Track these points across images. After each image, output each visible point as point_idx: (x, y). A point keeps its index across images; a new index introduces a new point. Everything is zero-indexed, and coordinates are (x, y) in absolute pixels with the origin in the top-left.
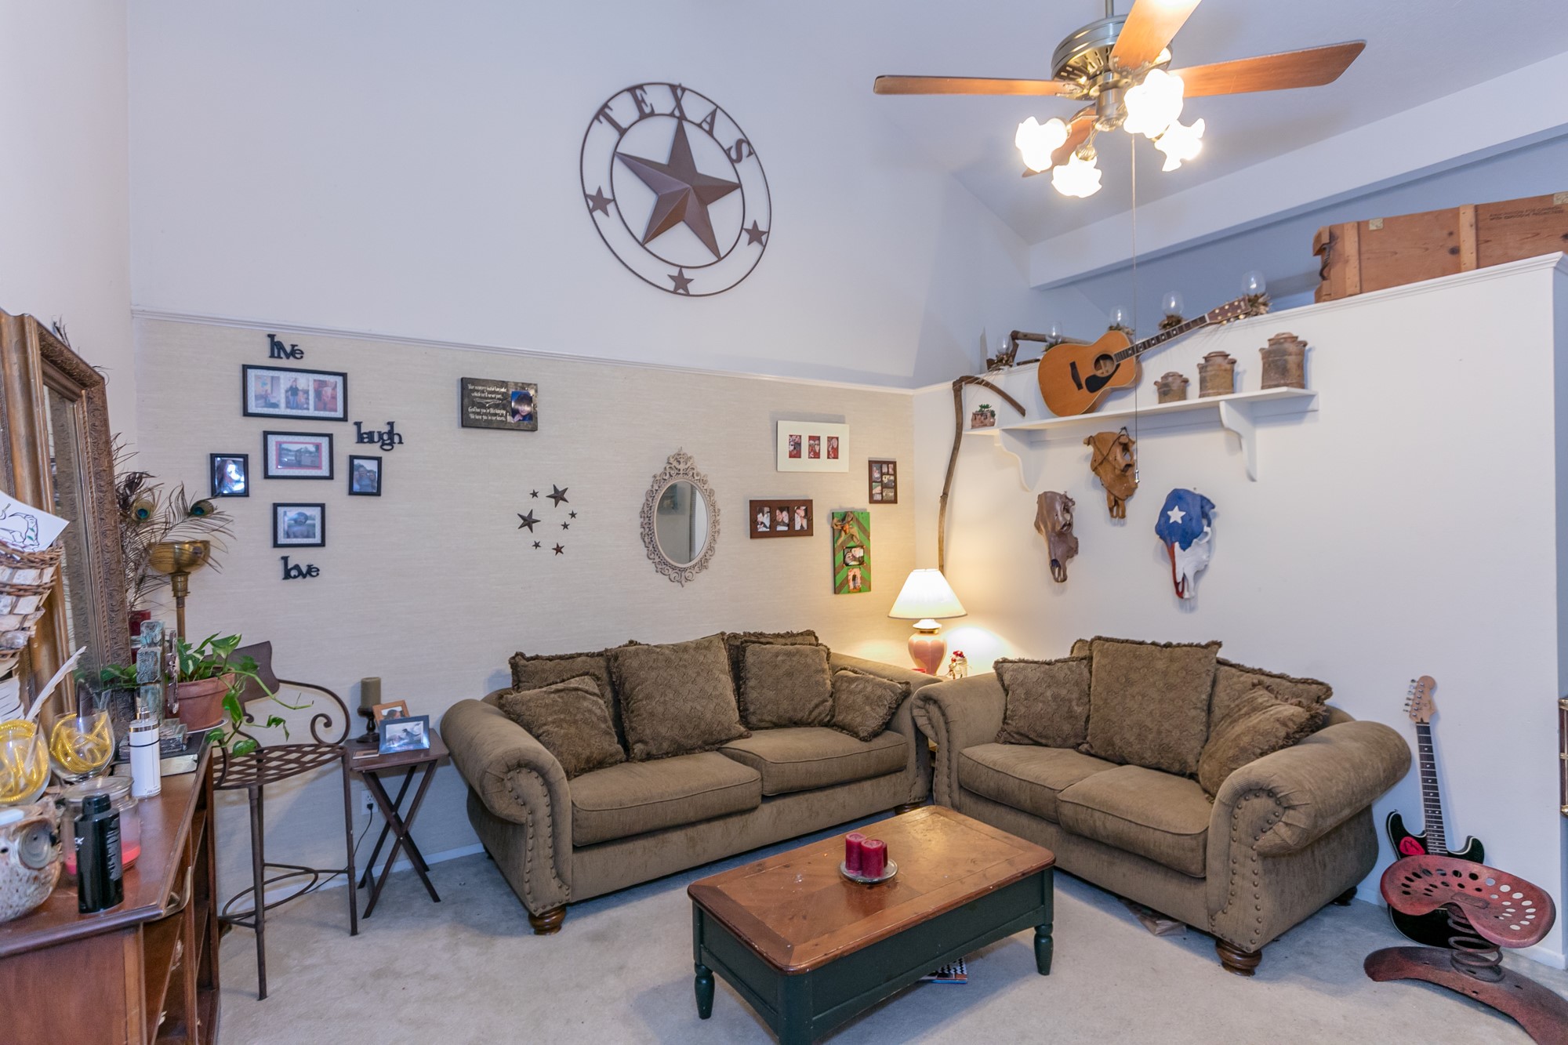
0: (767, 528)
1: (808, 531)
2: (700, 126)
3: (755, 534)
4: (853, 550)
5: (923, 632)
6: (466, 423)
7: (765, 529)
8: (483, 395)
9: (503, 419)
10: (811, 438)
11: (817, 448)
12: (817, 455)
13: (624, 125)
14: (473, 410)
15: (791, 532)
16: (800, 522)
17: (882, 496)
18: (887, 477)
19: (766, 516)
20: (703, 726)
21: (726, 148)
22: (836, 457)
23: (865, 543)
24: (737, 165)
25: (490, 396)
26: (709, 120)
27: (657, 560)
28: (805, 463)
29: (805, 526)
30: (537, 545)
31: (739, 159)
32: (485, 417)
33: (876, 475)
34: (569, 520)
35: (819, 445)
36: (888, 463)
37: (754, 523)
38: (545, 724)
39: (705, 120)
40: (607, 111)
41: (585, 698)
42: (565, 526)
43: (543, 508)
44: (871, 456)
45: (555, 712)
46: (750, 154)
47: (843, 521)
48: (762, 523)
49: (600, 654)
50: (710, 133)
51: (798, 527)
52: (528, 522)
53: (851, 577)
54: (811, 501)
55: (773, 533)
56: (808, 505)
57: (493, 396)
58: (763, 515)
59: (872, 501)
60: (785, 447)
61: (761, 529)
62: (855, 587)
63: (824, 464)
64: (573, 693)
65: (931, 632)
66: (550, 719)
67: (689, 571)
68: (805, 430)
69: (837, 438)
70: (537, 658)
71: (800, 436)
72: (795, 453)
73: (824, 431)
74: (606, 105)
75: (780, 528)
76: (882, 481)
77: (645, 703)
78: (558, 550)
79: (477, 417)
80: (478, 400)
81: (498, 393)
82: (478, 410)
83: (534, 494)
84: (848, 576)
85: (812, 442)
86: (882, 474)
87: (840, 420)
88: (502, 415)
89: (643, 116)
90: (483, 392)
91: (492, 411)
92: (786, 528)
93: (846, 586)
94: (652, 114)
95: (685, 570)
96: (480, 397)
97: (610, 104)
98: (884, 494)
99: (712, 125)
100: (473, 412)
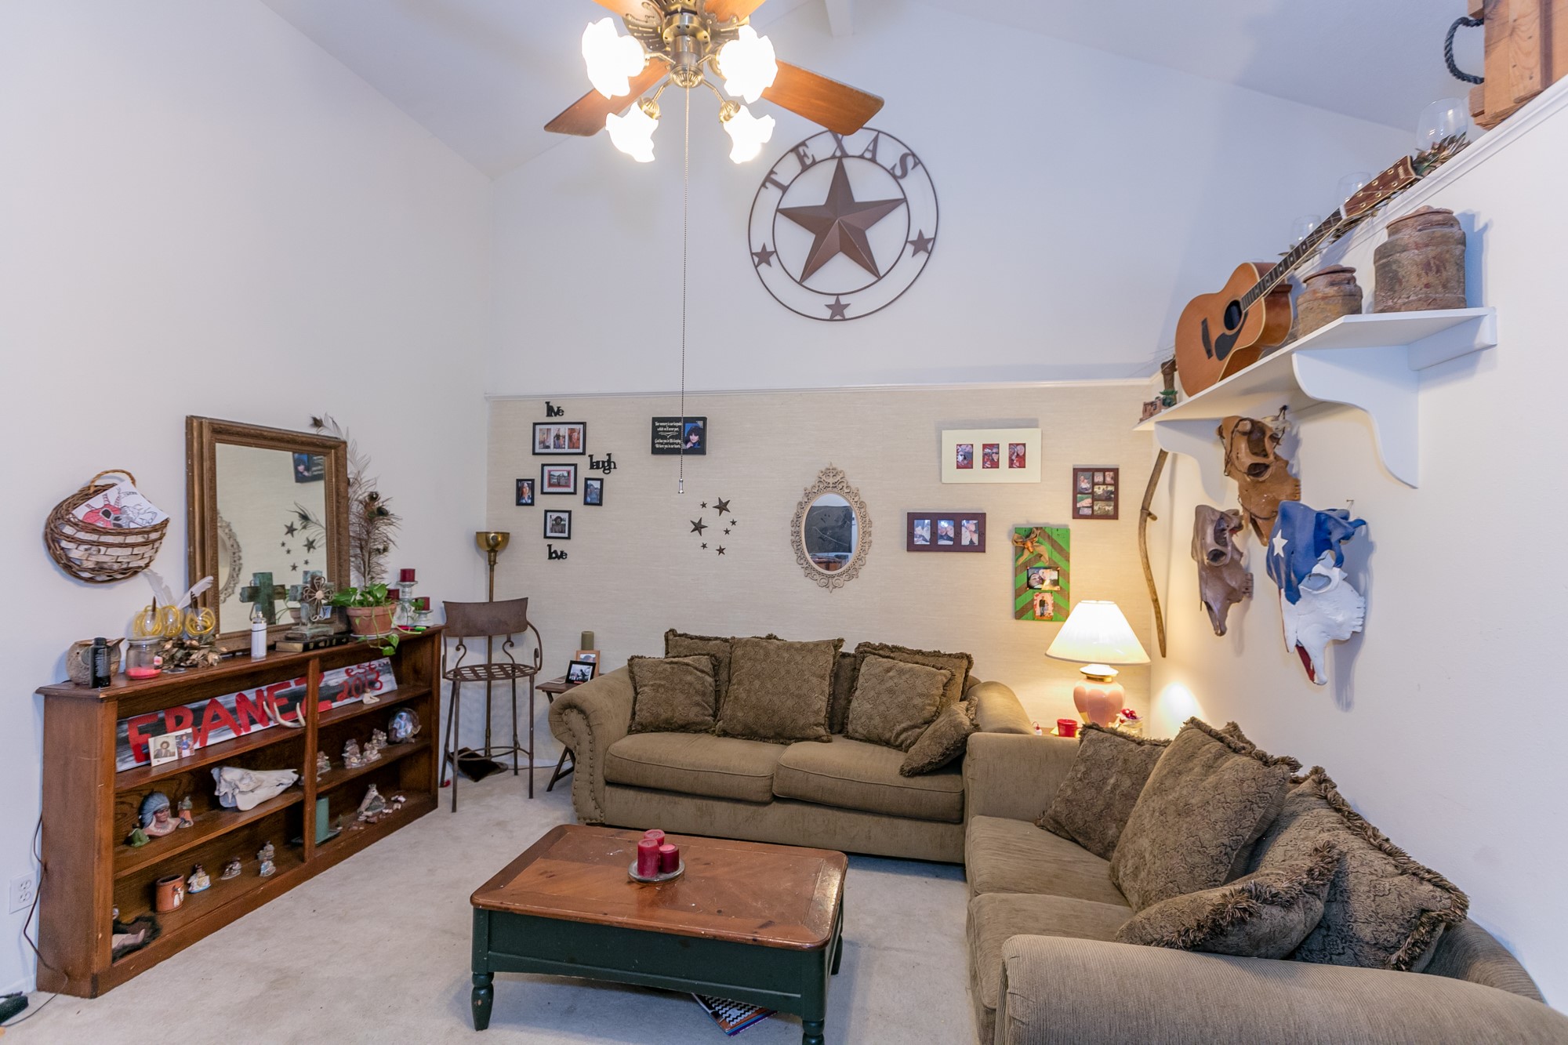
0: (927, 541)
1: (979, 547)
2: (862, 157)
3: (912, 547)
4: (1041, 571)
5: (1090, 678)
6: (655, 451)
7: (924, 543)
8: (665, 429)
9: (679, 446)
10: (985, 446)
11: (995, 458)
12: (995, 465)
13: (786, 184)
14: (658, 441)
15: (957, 547)
16: (968, 536)
17: (1093, 510)
18: (1102, 487)
19: (925, 529)
20: (776, 719)
21: (889, 167)
22: (1022, 465)
23: (1062, 563)
24: (901, 181)
25: (670, 429)
26: (871, 148)
27: (805, 566)
28: (978, 473)
29: (976, 543)
30: (704, 546)
31: (904, 174)
32: (666, 446)
33: (1085, 485)
34: (730, 527)
35: (997, 453)
36: (1104, 471)
37: (911, 534)
38: (645, 686)
39: (867, 150)
40: (773, 176)
41: (691, 673)
42: (727, 532)
43: (710, 517)
44: (1077, 463)
45: (660, 679)
46: (915, 165)
47: (1026, 537)
48: (921, 536)
49: (726, 640)
50: (873, 160)
51: (965, 541)
52: (698, 527)
53: (1037, 602)
54: (985, 514)
55: (933, 546)
56: (980, 518)
57: (672, 429)
58: (923, 528)
59: (1077, 514)
60: (950, 457)
61: (918, 542)
62: (1042, 615)
63: (1004, 474)
64: (684, 667)
65: (1100, 679)
66: (651, 683)
67: (836, 578)
68: (977, 439)
69: (1024, 445)
70: (685, 635)
71: (972, 445)
72: (966, 462)
73: (1004, 438)
74: (772, 172)
75: (941, 542)
76: (1093, 493)
77: (736, 687)
78: (721, 551)
79: (661, 446)
80: (662, 434)
81: (675, 427)
82: (661, 441)
83: (704, 505)
84: (1033, 600)
85: (987, 450)
86: (1094, 484)
87: (1032, 424)
88: (678, 444)
89: (805, 168)
90: (665, 427)
91: (671, 441)
92: (951, 543)
93: (1031, 612)
94: (814, 163)
95: (833, 577)
96: (664, 431)
97: (774, 170)
98: (1096, 508)
99: (874, 152)
100: (659, 443)
